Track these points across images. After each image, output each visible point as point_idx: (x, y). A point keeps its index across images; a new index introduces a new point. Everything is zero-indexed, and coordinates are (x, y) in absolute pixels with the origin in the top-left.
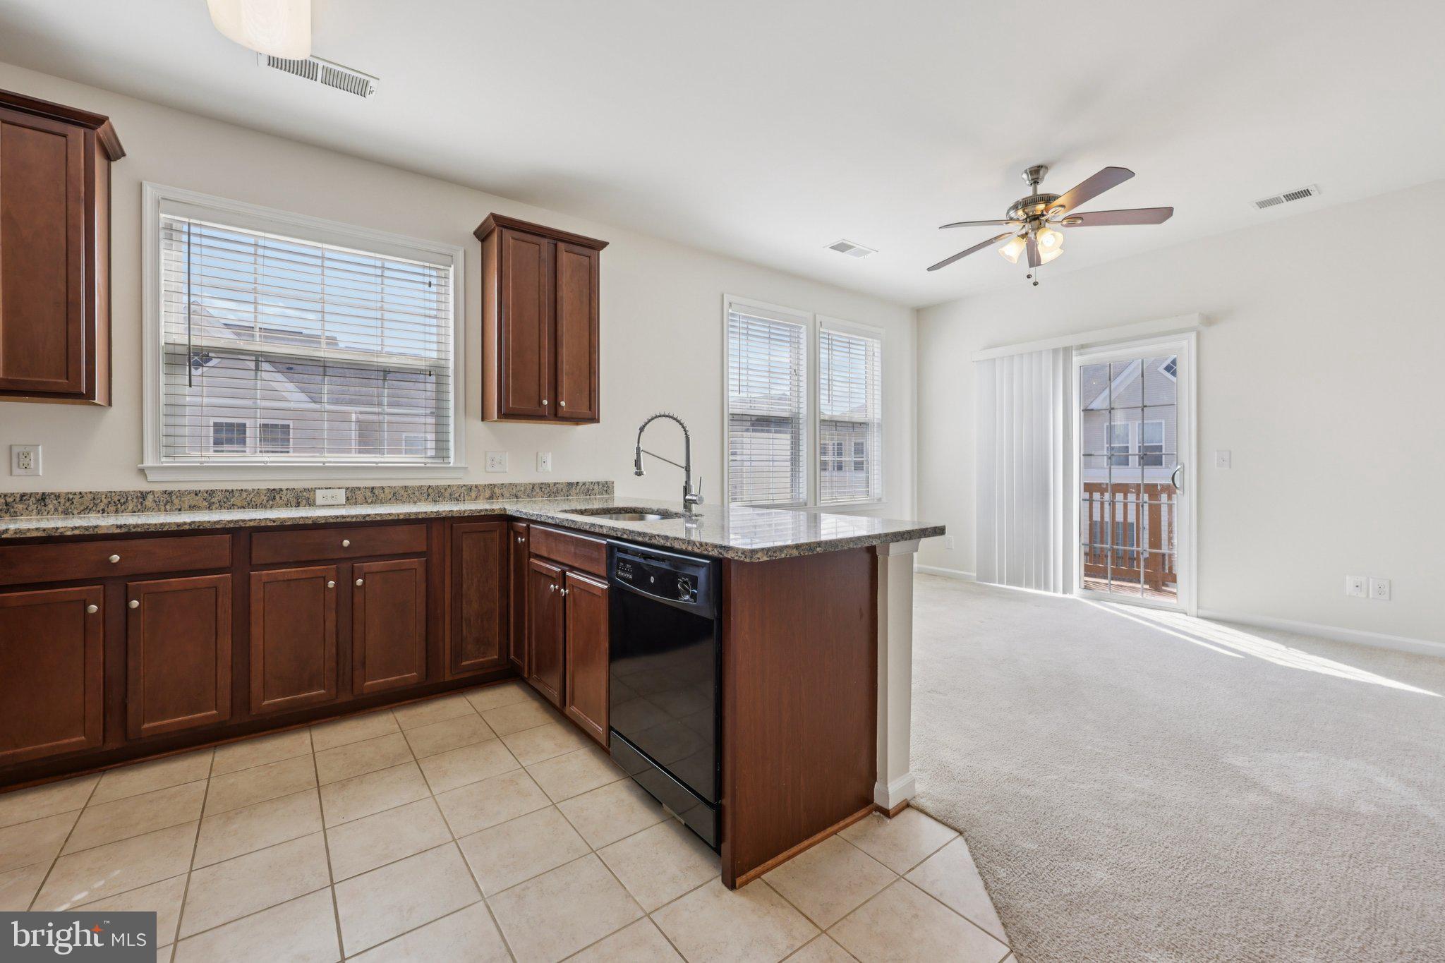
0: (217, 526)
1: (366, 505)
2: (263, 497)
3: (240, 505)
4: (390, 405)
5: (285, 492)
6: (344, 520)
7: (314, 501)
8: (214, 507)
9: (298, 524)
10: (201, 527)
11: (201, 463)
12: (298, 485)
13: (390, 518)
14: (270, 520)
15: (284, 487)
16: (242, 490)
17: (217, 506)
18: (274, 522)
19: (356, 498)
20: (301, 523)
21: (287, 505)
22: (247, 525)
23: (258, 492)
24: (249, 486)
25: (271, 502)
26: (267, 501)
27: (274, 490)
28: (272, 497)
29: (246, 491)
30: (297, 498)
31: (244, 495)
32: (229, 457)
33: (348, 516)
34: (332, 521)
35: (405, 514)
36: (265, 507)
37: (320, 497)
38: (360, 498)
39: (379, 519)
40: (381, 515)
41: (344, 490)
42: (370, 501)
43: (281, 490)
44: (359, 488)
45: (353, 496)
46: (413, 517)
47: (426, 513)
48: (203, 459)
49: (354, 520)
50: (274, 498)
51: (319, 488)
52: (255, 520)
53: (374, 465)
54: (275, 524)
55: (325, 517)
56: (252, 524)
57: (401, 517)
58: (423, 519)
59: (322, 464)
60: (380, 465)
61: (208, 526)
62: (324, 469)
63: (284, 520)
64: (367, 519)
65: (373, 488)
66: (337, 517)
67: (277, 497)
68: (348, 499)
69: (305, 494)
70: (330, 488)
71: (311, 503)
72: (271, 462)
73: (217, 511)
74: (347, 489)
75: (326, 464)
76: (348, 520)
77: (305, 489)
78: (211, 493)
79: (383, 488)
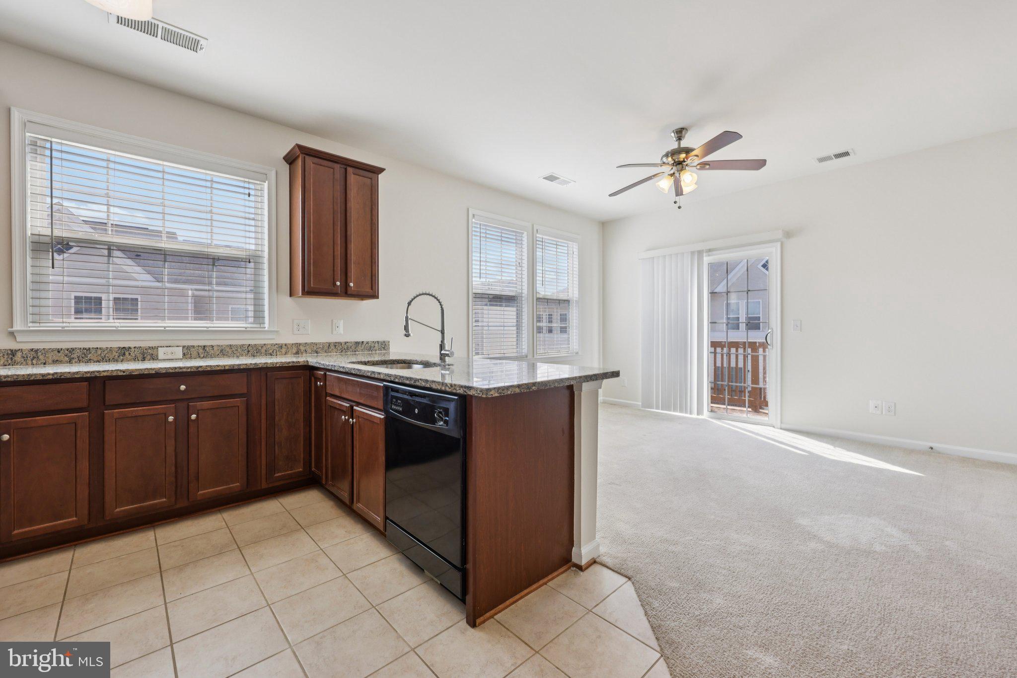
0: (76, 376)
1: (199, 359)
2: (114, 353)
3: (95, 359)
4: (218, 284)
5: (133, 349)
6: (181, 370)
7: (157, 356)
8: (73, 361)
9: (143, 374)
10: (62, 377)
11: (63, 327)
12: (144, 345)
13: (218, 368)
14: (121, 371)
15: (132, 346)
16: (97, 348)
17: (77, 360)
18: (124, 372)
19: (191, 354)
21: (135, 359)
22: (101, 375)
23: (111, 349)
24: (103, 345)
25: (122, 357)
26: (119, 357)
27: (124, 348)
28: (123, 353)
29: (100, 349)
30: (143, 354)
31: (99, 352)
32: (87, 323)
33: (184, 368)
34: (171, 371)
35: (230, 366)
36: (117, 361)
37: (161, 353)
38: (194, 354)
39: (209, 369)
40: (211, 366)
41: (181, 348)
42: (202, 356)
43: (130, 348)
44: (193, 347)
45: (188, 352)
46: (236, 367)
47: (246, 364)
48: (64, 325)
49: (189, 370)
50: (124, 354)
51: (161, 347)
52: (108, 371)
53: (205, 329)
54: (125, 374)
55: (165, 368)
56: (105, 374)
57: (227, 368)
58: (244, 369)
59: (163, 329)
60: (210, 329)
61: (69, 376)
62: (165, 331)
63: (133, 371)
64: (200, 369)
65: (204, 346)
66: (175, 368)
67: (127, 353)
68: (184, 354)
69: (149, 351)
70: (170, 346)
71: (154, 358)
72: (121, 327)
73: (76, 364)
74: (184, 347)
75: (167, 329)
76: (184, 370)
77: (149, 347)
78: (72, 350)
79: (212, 346)
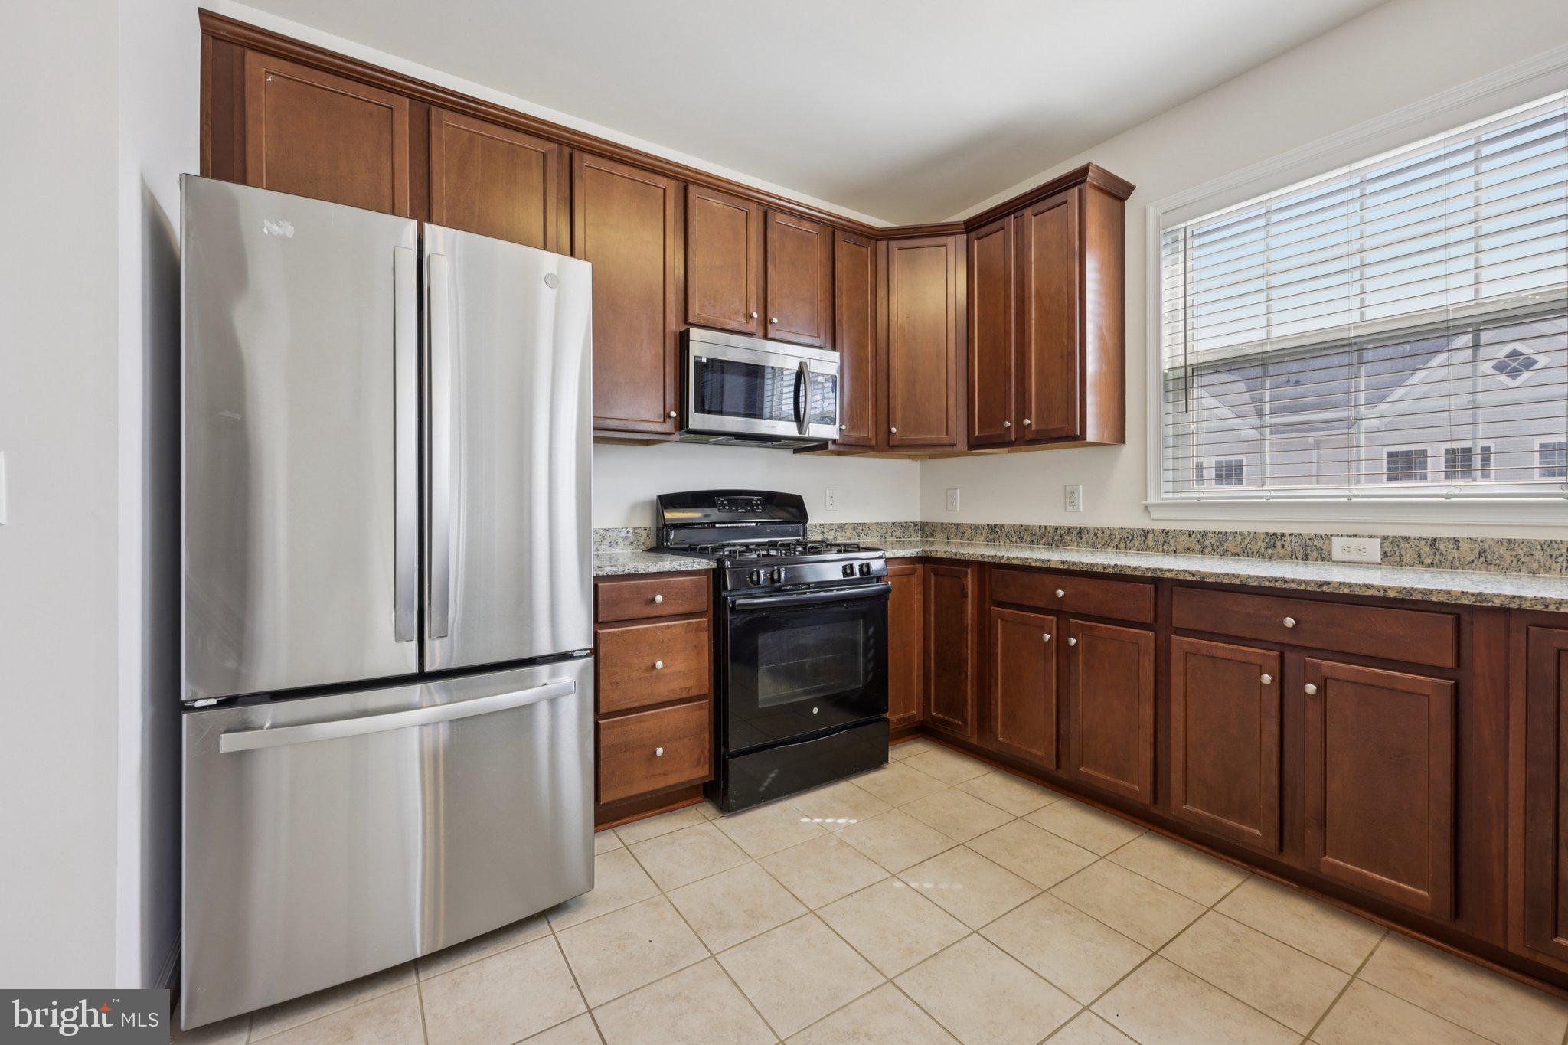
1: (1421, 568)
2: (1260, 543)
3: (1234, 551)
5: (1288, 538)
6: (1286, 586)
7: (1330, 553)
8: (1206, 551)
9: (1222, 583)
11: (1199, 499)
12: (1307, 530)
13: (1369, 593)
14: (1190, 573)
15: (1287, 532)
16: (1236, 533)
17: (1210, 550)
18: (1194, 576)
19: (1401, 555)
20: (1225, 581)
21: (1292, 556)
22: (1165, 576)
23: (1255, 536)
24: (1244, 528)
25: (1270, 551)
26: (1266, 549)
27: (1274, 534)
28: (1272, 545)
29: (1241, 534)
30: (1305, 547)
31: (1239, 539)
32: (1230, 491)
33: (1293, 581)
34: (1267, 584)
35: (1400, 590)
36: (1263, 556)
37: (1338, 547)
38: (1409, 555)
39: (1346, 591)
41: (1379, 541)
42: (1428, 561)
43: (1283, 535)
44: (1407, 539)
45: (1394, 551)
46: (1416, 597)
48: (1201, 495)
49: (1303, 587)
50: (1274, 546)
51: (1338, 536)
52: (1173, 570)
53: (1443, 500)
54: (1195, 579)
55: (1257, 577)
56: (1169, 575)
57: (1391, 594)
59: (1346, 500)
60: (1453, 500)
62: (1350, 506)
63: (1206, 575)
64: (1325, 588)
65: (1434, 540)
66: (1276, 580)
67: (1279, 544)
68: (1385, 555)
69: (1316, 542)
70: (1355, 536)
71: (1325, 557)
73: (1211, 556)
74: (1385, 538)
75: (1354, 500)
76: (1293, 586)
77: (1316, 536)
78: (1204, 534)
79: (1456, 541)
